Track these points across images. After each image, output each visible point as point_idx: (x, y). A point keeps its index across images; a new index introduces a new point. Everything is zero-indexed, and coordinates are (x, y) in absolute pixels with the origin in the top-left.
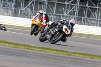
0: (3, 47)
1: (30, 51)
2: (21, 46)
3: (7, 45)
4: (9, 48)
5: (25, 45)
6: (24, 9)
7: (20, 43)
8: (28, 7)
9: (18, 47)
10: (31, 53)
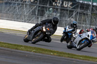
0: (48, 56)
1: (73, 59)
2: (65, 55)
3: (52, 53)
4: (53, 56)
5: (69, 54)
6: (69, 19)
7: (64, 52)
8: (72, 17)
9: (62, 56)
10: (74, 62)
